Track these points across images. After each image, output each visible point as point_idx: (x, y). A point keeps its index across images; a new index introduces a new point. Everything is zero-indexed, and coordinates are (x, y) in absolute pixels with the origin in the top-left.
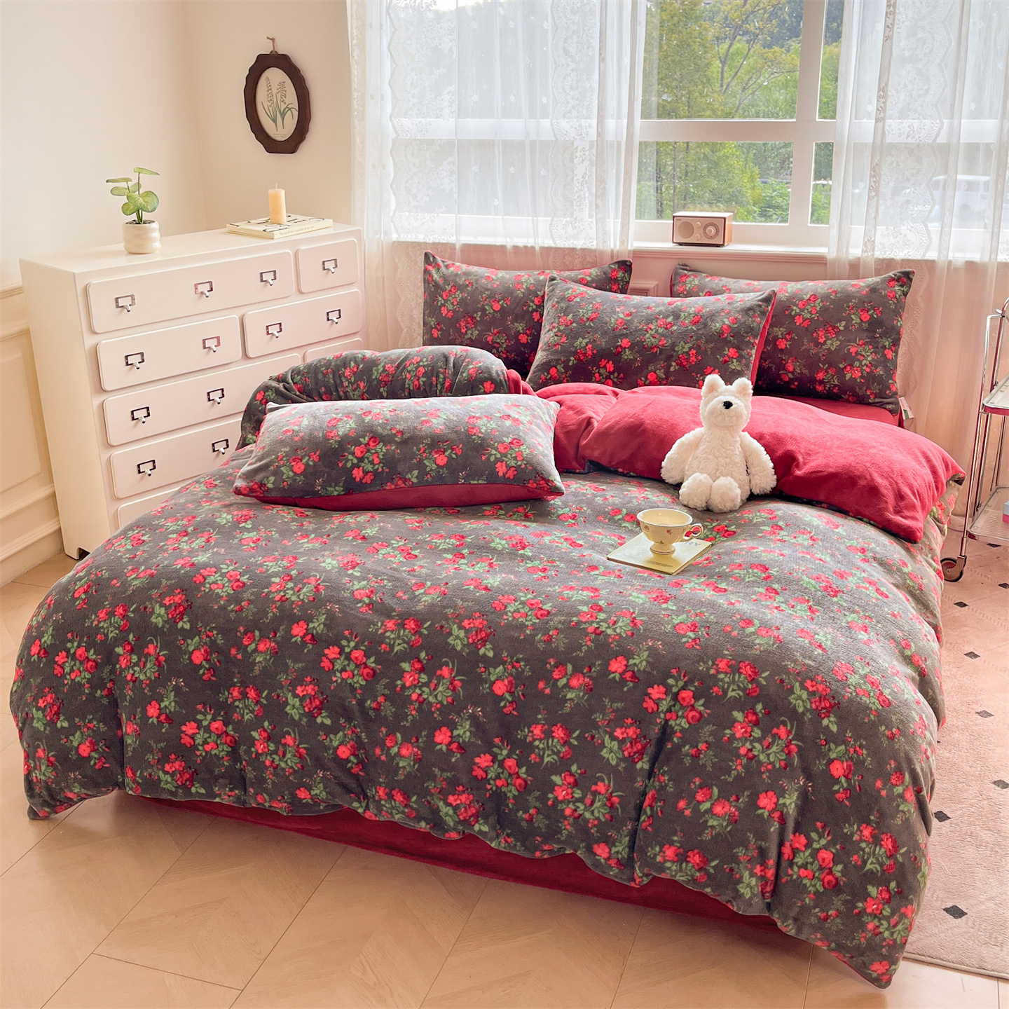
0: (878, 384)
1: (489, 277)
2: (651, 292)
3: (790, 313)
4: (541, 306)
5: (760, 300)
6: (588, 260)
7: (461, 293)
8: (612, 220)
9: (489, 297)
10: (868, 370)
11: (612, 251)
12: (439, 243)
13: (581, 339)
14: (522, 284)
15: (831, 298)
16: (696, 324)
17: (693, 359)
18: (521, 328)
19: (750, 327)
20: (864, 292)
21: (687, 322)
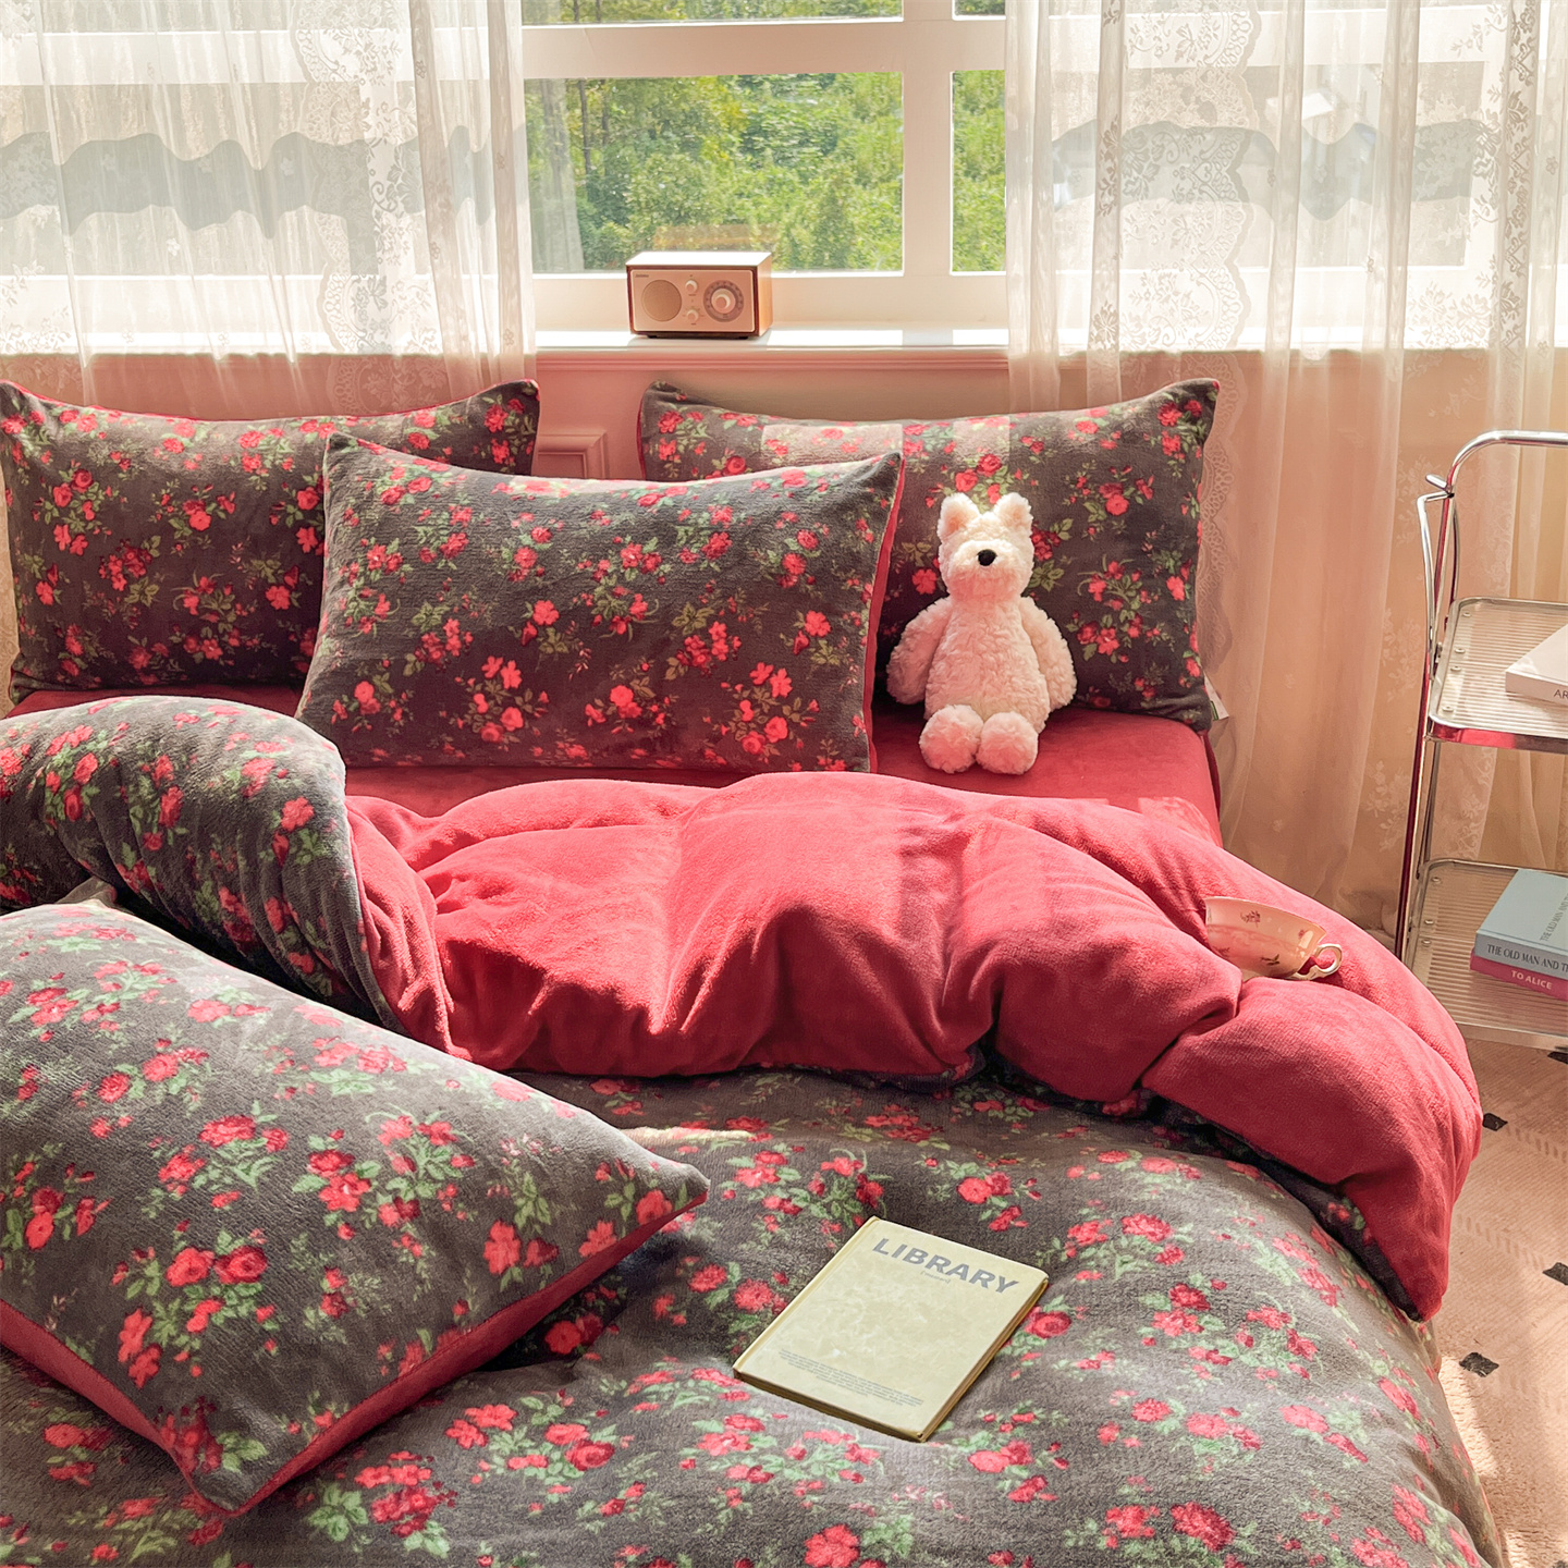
0: (1161, 664)
1: (171, 441)
2: (592, 458)
4: (316, 514)
5: (866, 484)
6: (427, 382)
7: (103, 488)
8: (476, 277)
9: (178, 496)
10: (1134, 632)
11: (485, 361)
12: (33, 357)
13: (427, 606)
14: (262, 457)
15: (1032, 463)
16: (717, 554)
17: (720, 647)
18: (269, 572)
19: (852, 554)
20: (1108, 444)
21: (694, 550)
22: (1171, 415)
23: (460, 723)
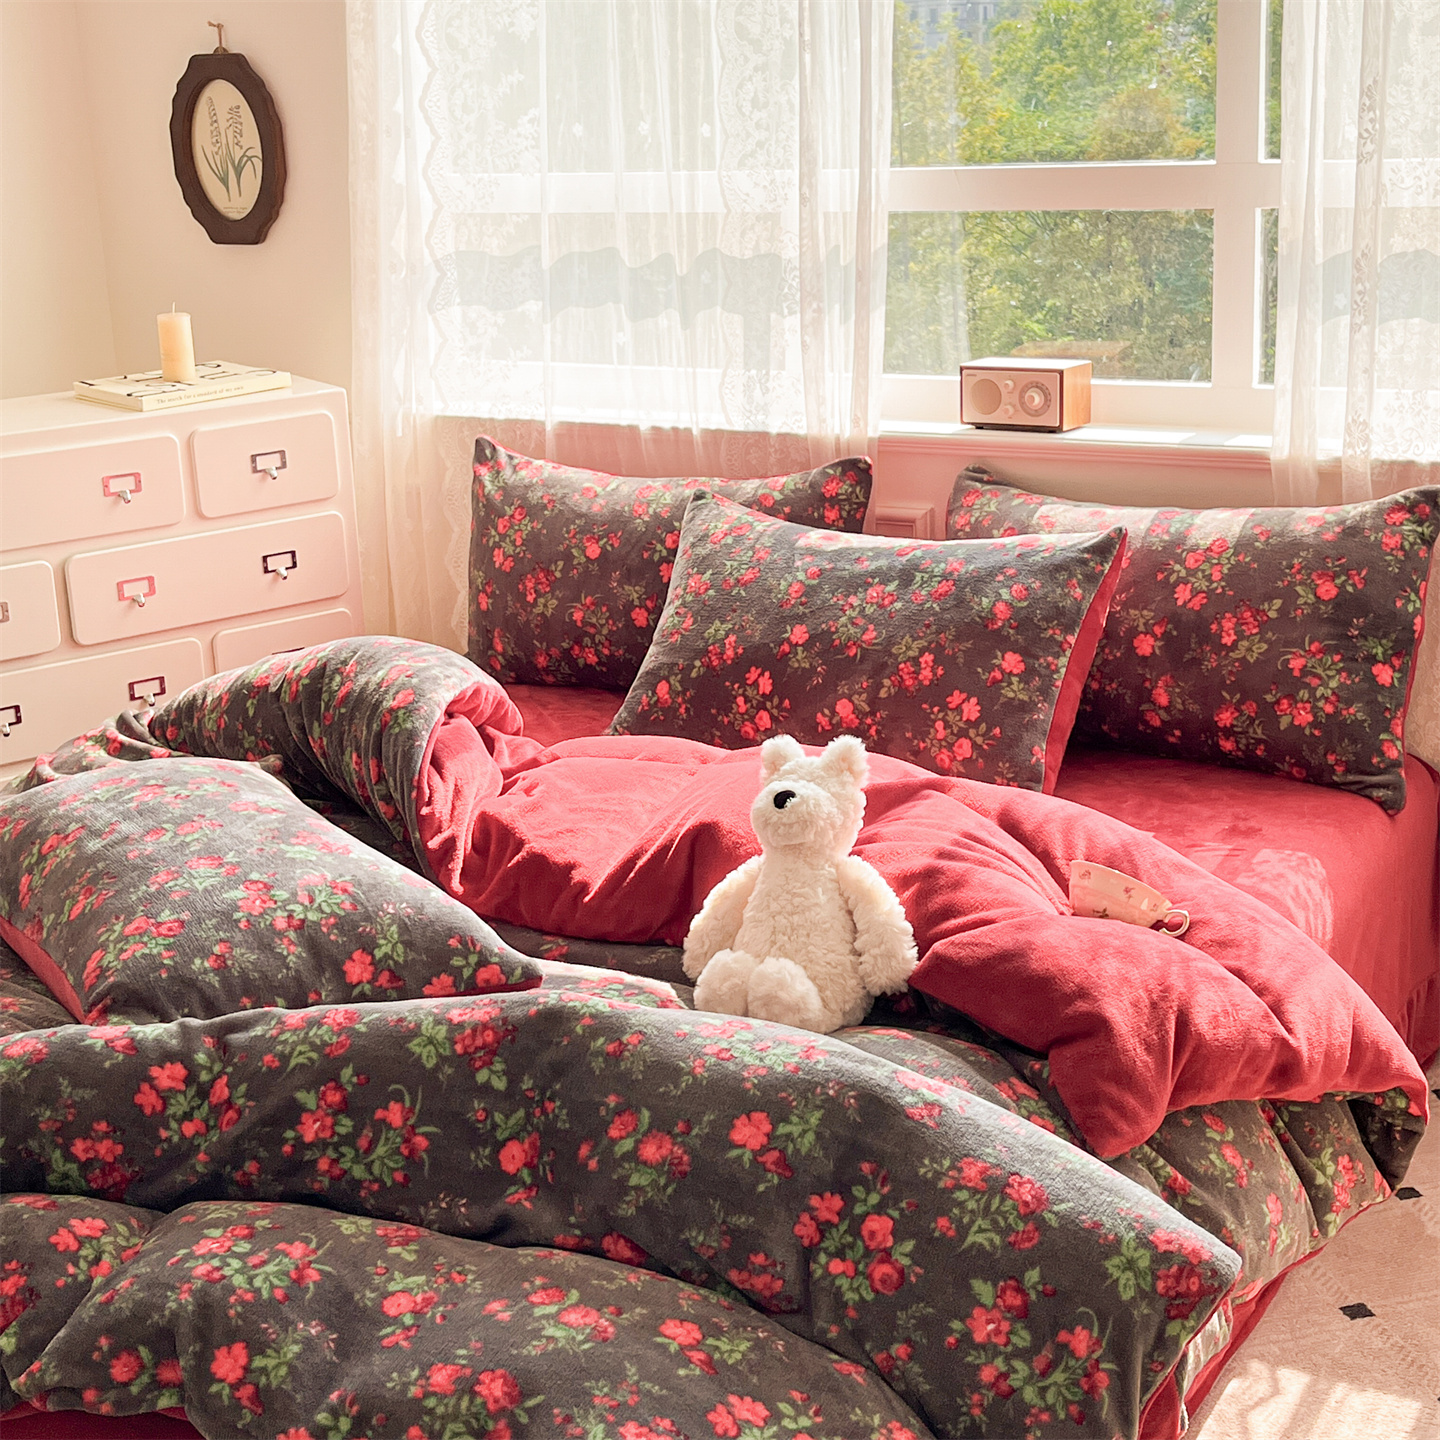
1: (588, 489)
2: (919, 525)
3: (1167, 578)
4: (673, 551)
5: (1087, 550)
6: (793, 456)
7: (531, 521)
9: (582, 531)
10: (1329, 709)
11: (838, 439)
12: (516, 421)
13: (717, 624)
14: (649, 505)
15: (1256, 548)
16: (939, 597)
17: (926, 674)
18: (636, 595)
19: (1057, 607)
20: (1329, 536)
21: (924, 593)
22: (1397, 516)
23: (726, 720)
